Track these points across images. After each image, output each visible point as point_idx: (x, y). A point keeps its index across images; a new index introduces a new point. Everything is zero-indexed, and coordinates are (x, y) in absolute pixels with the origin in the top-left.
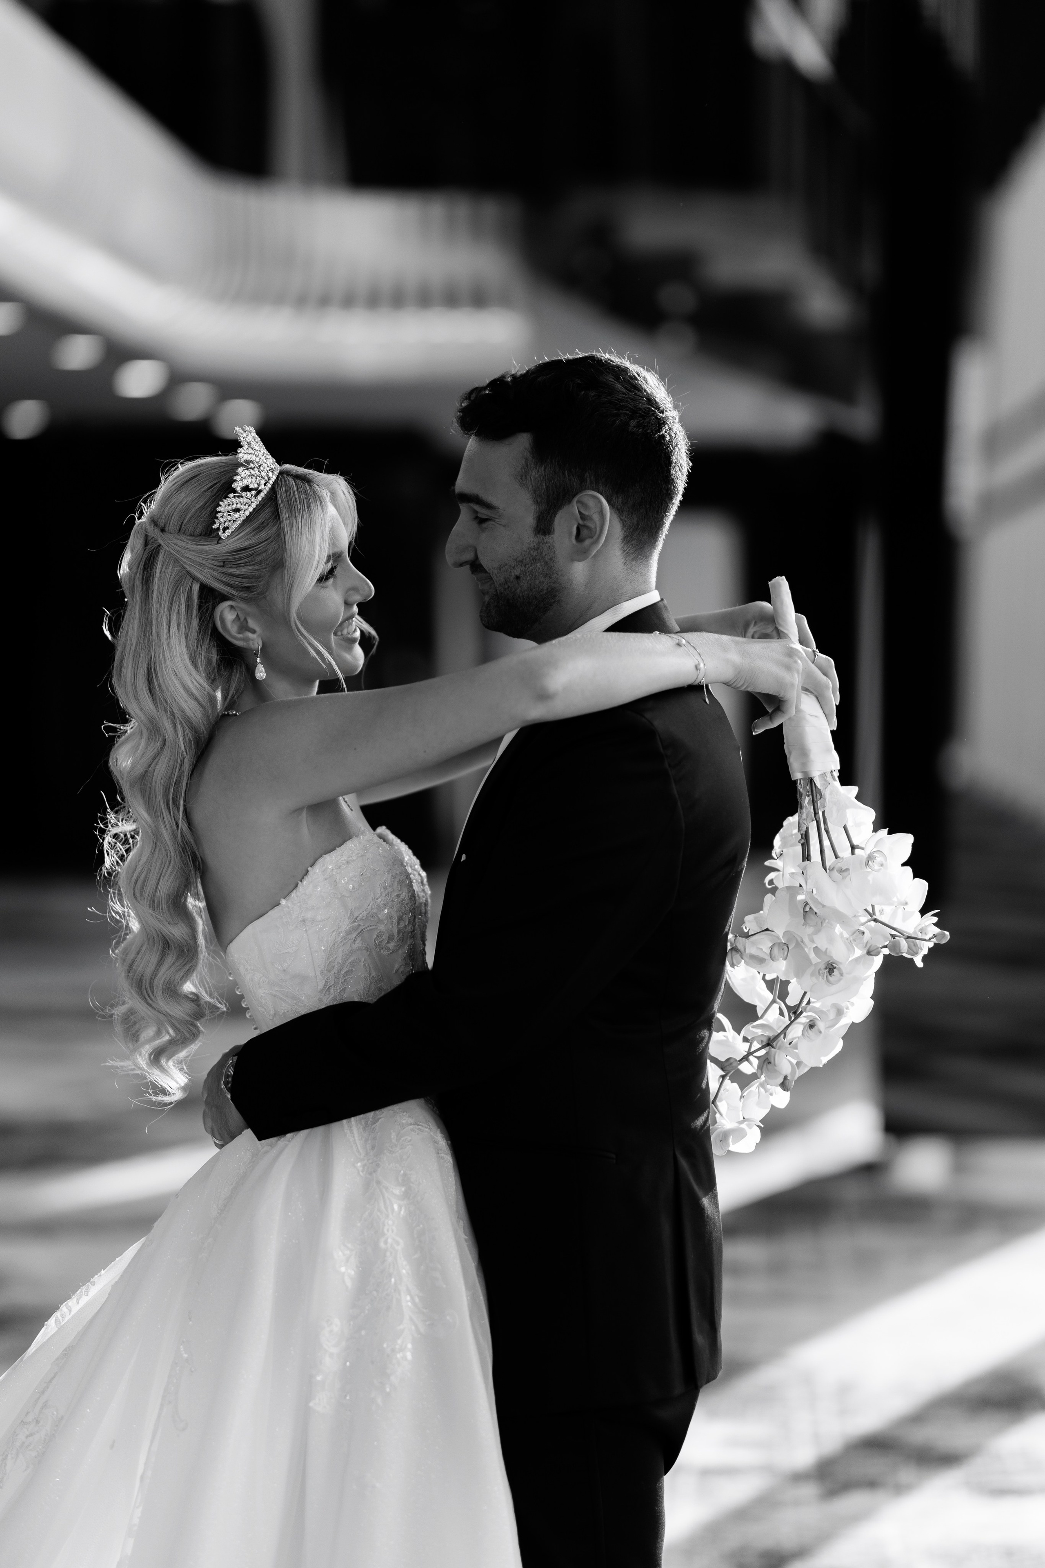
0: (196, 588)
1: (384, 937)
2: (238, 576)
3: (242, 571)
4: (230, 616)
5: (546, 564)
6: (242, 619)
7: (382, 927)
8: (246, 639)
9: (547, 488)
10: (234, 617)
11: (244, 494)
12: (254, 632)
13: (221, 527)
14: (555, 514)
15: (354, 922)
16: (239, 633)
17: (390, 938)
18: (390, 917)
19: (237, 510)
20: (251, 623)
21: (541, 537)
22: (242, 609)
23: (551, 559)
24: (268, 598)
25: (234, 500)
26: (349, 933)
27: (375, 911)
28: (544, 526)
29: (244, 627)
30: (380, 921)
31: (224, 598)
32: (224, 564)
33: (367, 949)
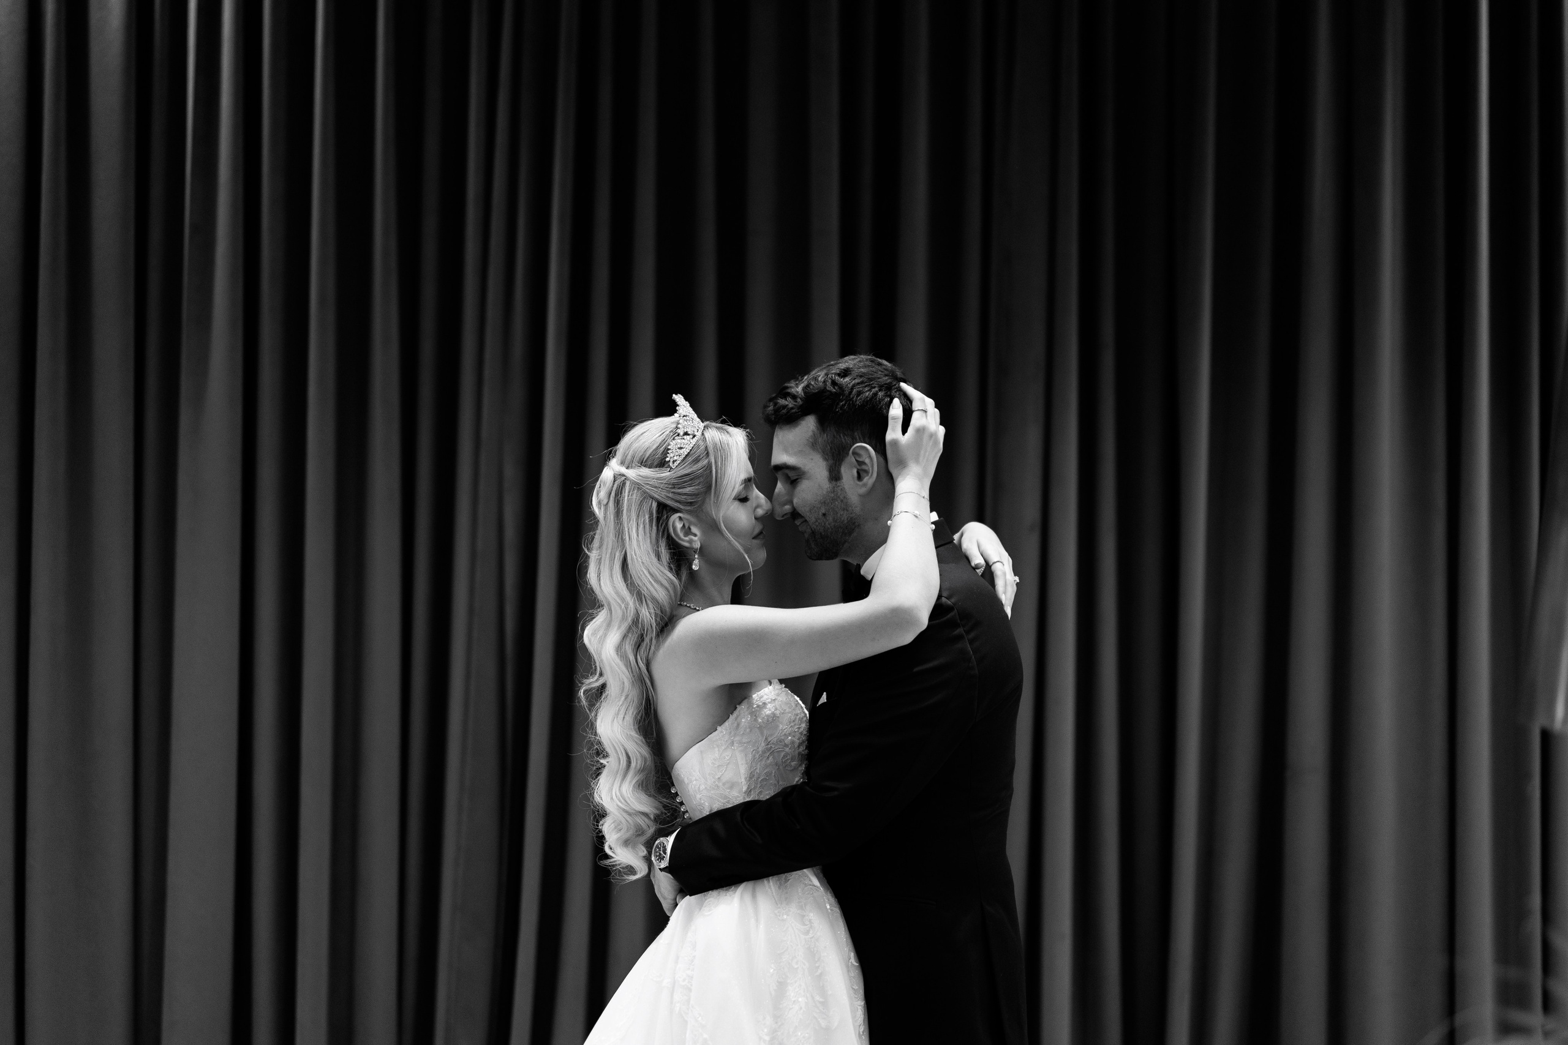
0: (655, 505)
1: (788, 757)
2: (685, 494)
3: (687, 490)
4: (679, 525)
5: (842, 501)
6: (687, 527)
7: (787, 749)
8: (691, 541)
9: (831, 448)
10: (682, 525)
11: (685, 437)
12: (695, 535)
13: (672, 460)
14: (840, 465)
15: (768, 744)
16: (685, 536)
17: (792, 759)
18: (793, 742)
19: (681, 448)
20: (694, 530)
21: (834, 483)
22: (687, 520)
23: (844, 497)
24: (704, 510)
25: (679, 441)
26: (764, 752)
27: (783, 738)
28: (835, 476)
29: (688, 531)
30: (786, 745)
31: (675, 511)
32: (674, 486)
33: (776, 764)
